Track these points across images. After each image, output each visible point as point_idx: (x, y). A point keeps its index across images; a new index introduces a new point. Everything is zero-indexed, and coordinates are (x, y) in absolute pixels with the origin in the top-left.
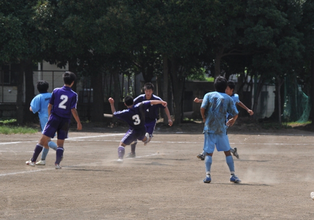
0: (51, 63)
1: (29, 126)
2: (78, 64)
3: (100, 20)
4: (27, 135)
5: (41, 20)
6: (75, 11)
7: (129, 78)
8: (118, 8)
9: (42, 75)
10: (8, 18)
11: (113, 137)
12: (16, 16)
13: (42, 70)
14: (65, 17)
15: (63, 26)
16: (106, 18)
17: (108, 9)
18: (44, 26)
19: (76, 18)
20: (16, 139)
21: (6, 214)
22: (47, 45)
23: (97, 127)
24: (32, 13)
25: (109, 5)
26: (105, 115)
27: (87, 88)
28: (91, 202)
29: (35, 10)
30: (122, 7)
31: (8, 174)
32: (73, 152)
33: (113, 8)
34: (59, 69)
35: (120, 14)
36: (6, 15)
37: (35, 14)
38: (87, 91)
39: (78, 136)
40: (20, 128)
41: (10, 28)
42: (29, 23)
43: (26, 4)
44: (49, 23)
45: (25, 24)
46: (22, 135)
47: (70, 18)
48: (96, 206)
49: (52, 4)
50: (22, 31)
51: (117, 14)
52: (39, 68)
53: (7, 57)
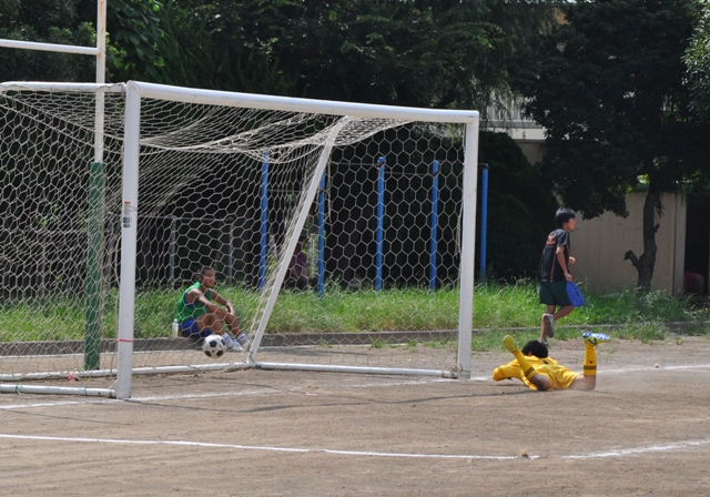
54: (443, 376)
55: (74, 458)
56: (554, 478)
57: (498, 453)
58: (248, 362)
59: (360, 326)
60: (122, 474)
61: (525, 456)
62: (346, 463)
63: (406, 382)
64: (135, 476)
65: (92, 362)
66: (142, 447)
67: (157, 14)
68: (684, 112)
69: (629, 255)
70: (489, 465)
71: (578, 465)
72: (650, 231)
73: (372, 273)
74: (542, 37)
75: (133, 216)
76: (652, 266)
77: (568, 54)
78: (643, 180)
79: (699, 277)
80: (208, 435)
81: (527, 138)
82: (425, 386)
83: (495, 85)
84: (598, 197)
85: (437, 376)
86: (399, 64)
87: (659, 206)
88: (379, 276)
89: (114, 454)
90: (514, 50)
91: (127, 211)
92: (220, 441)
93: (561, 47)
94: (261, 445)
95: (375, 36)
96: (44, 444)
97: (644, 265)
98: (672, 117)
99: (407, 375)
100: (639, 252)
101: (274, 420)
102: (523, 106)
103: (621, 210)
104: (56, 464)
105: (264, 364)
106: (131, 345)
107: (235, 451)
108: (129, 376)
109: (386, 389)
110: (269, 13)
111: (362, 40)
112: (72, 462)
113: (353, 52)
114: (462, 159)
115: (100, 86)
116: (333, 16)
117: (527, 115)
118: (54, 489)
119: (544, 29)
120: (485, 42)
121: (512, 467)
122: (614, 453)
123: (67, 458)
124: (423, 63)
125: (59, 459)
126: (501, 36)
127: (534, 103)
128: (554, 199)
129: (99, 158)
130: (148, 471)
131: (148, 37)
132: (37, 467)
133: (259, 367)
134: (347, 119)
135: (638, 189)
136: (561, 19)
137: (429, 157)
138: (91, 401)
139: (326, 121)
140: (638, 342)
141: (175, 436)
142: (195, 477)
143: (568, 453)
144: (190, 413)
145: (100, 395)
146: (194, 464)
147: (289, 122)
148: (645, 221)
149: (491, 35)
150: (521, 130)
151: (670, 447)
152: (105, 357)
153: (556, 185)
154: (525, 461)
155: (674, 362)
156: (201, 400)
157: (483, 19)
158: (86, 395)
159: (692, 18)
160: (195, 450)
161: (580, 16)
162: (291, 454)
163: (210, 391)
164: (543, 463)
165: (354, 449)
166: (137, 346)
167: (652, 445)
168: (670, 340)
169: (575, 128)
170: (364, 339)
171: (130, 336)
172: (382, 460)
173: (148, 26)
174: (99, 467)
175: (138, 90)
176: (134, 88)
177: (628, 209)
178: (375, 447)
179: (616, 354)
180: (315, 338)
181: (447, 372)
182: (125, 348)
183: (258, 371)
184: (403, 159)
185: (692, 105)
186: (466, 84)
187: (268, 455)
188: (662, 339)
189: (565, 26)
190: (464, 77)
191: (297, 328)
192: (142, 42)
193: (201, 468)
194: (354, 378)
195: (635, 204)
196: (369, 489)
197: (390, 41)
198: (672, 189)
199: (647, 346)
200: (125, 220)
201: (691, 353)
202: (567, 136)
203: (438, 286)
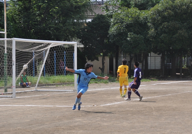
0: (155, 53)
1: (147, 79)
2: (166, 53)
3: (175, 35)
4: (147, 82)
5: (151, 36)
6: (165, 32)
7: (185, 59)
8: (182, 31)
9: (150, 58)
10: (139, 36)
11: (181, 82)
12: (142, 35)
13: (150, 56)
14: (161, 35)
15: (160, 38)
16: (178, 35)
17: (178, 31)
18: (152, 39)
19: (165, 35)
20: (143, 84)
21: (154, 114)
22: (153, 46)
23: (174, 78)
24: (148, 34)
25: (179, 30)
26: (177, 74)
27: (168, 63)
28: (186, 109)
29: (149, 32)
30: (184, 30)
31: (148, 98)
32: (169, 89)
33: (180, 31)
34: (158, 56)
35: (183, 33)
36: (138, 35)
37: (149, 34)
38: (168, 64)
39: (167, 82)
40: (144, 79)
41: (139, 40)
42: (146, 38)
43: (145, 30)
44: (154, 38)
45: (145, 38)
46: (145, 82)
47: (163, 35)
48: (189, 110)
49: (156, 30)
50: (144, 41)
51: (182, 33)
52: (149, 56)
53: (138, 51)
54: (72, 91)
55: (9, 109)
56: (100, 109)
57: (88, 105)
58: (35, 90)
59: (54, 82)
60: (20, 112)
61: (94, 105)
62: (61, 108)
63: (65, 93)
64: (22, 112)
65: (6, 91)
66: (21, 106)
67: (12, 25)
68: (108, 41)
69: (100, 68)
70: (87, 107)
71: (104, 107)
72: (103, 63)
73: (54, 73)
74: (82, 28)
75: (15, 63)
76: (104, 70)
77: (87, 31)
78: (101, 54)
79: (112, 72)
80: (33, 104)
81: (80, 47)
82: (69, 93)
83: (74, 37)
84: (93, 57)
85: (71, 91)
86: (57, 34)
87: (105, 59)
88: (55, 74)
89: (17, 108)
90: (77, 31)
91: (13, 62)
92: (35, 105)
93: (86, 30)
94: (43, 105)
95: (52, 29)
96: (3, 107)
97: (102, 69)
98: (106, 43)
99: (65, 91)
100: (101, 67)
101: (44, 101)
102: (79, 41)
103: (98, 60)
104: (6, 110)
105: (38, 90)
106: (15, 87)
107: (39, 107)
108: (15, 93)
109: (62, 94)
110: (32, 25)
111: (50, 29)
112: (9, 110)
113: (48, 32)
114: (74, 51)
115: (6, 39)
116: (44, 25)
117: (80, 43)
118: (8, 115)
119: (83, 27)
120: (72, 29)
121: (92, 108)
122: (109, 104)
123: (8, 109)
124: (61, 33)
125: (7, 109)
126: (75, 28)
127: (81, 40)
128: (86, 58)
129: (6, 52)
130: (24, 111)
131: (10, 30)
132: (3, 111)
133: (37, 91)
134: (52, 44)
135: (101, 56)
136: (86, 25)
137: (63, 51)
138: (8, 98)
139: (49, 44)
140: (104, 84)
141: (27, 104)
142: (33, 112)
143: (101, 105)
144: (28, 100)
145: (9, 97)
146: (32, 110)
147: (42, 45)
148: (102, 62)
149: (74, 28)
150: (79, 45)
151: (118, 103)
152: (8, 90)
153: (86, 55)
154: (94, 106)
155: (112, 87)
156: (28, 97)
157: (72, 25)
158: (7, 97)
159: (109, 25)
160: (32, 107)
161: (89, 24)
162: (50, 107)
163: (30, 95)
164: (97, 107)
165: (61, 105)
166: (16, 87)
167: (115, 102)
168: (109, 83)
169: (89, 45)
170: (55, 85)
171: (15, 86)
172: (67, 107)
173: (10, 28)
174: (15, 111)
175: (15, 40)
176: (14, 39)
177: (99, 59)
178: (65, 105)
179: (101, 86)
180: (45, 85)
181: (73, 91)
182: (14, 88)
183: (37, 92)
184: (58, 52)
185: (110, 40)
186: (68, 37)
187: (46, 107)
188: (108, 83)
189: (86, 26)
190: (68, 36)
191: (42, 83)
192: (9, 31)
193: (34, 110)
194: (55, 92)
195: (100, 59)
196: (67, 113)
197: (55, 29)
198: (107, 56)
199: (106, 84)
200: (13, 64)
201: (114, 85)
202: (87, 46)
203: (66, 75)
